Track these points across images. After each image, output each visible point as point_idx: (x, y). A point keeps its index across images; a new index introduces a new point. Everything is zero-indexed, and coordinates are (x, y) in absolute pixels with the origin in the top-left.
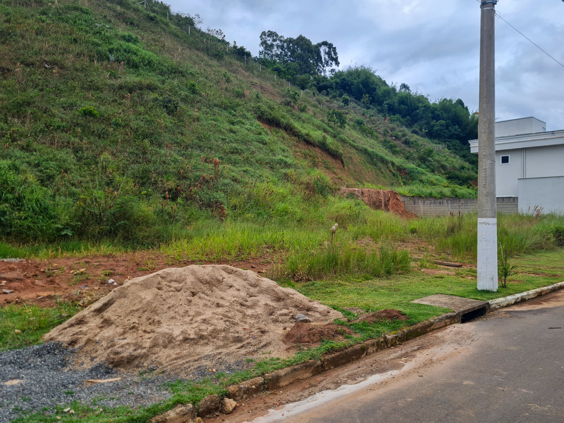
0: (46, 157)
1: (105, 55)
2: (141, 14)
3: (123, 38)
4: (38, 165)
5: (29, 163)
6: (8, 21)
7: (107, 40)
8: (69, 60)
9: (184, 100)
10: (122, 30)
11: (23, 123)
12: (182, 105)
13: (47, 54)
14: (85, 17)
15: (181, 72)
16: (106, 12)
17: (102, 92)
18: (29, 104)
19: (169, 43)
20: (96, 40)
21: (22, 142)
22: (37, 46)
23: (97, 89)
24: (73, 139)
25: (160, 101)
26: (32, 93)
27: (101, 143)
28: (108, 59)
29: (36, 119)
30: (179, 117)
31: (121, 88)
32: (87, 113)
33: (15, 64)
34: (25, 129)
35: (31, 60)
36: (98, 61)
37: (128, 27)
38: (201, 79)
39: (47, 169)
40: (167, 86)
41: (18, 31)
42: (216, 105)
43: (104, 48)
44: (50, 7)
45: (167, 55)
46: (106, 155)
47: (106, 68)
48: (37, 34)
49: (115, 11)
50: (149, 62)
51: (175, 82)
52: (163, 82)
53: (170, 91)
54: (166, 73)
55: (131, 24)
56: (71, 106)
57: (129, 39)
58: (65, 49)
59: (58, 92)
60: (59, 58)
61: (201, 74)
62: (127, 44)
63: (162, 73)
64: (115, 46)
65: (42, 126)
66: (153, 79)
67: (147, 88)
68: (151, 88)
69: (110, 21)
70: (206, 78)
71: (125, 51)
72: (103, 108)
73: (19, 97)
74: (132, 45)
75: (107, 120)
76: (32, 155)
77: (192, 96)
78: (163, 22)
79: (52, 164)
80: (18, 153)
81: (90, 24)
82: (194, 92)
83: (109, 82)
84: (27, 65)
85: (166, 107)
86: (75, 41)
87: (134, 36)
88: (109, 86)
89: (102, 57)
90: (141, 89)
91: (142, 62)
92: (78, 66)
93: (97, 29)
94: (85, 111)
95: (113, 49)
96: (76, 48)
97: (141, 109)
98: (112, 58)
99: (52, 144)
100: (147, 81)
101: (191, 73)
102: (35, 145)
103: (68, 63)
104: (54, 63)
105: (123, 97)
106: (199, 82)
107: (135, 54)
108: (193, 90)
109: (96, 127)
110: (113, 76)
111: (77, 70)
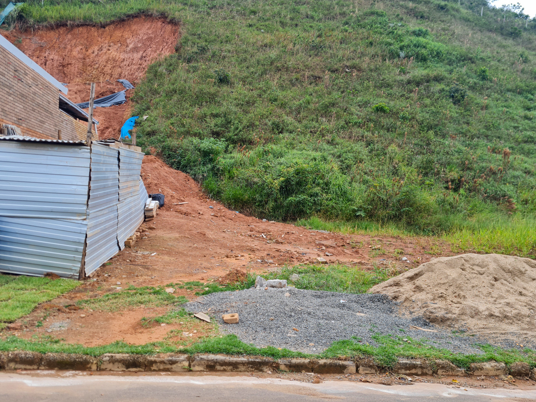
0: (345, 149)
1: (396, 53)
2: (432, 6)
3: (414, 33)
4: (339, 156)
5: (333, 155)
6: (320, 36)
7: (399, 38)
8: (365, 63)
9: (473, 88)
10: (413, 25)
11: (329, 121)
12: (469, 93)
13: (348, 60)
14: (380, 19)
15: (470, 59)
16: (399, 11)
17: (392, 88)
18: (333, 105)
19: (458, 29)
20: (389, 40)
21: (329, 137)
22: (340, 53)
23: (388, 86)
24: (366, 133)
25: (447, 91)
26: (336, 95)
27: (389, 135)
28: (399, 56)
29: (338, 117)
30: (465, 106)
31: (409, 82)
32: (380, 110)
33: (324, 72)
34: (330, 126)
35: (336, 67)
36: (390, 59)
37: (419, 21)
38: (492, 63)
39: (346, 159)
40: (454, 76)
41: (327, 43)
42: (509, 90)
43: (395, 47)
44: (352, 17)
45: (456, 43)
46: (393, 148)
47: (397, 66)
48: (341, 43)
49: (407, 8)
50: (438, 53)
51: (464, 70)
52: (451, 72)
53: (458, 80)
54: (454, 61)
55: (422, 17)
56: (366, 104)
57: (418, 34)
58: (362, 53)
59: (356, 92)
60: (357, 61)
61: (494, 57)
62: (417, 38)
63: (450, 63)
64: (406, 42)
65: (343, 123)
66: (440, 69)
67: (434, 80)
68: (438, 79)
69: (402, 19)
70: (499, 61)
71: (415, 46)
72: (392, 103)
73: (326, 100)
74: (421, 39)
75: (394, 114)
76: (336, 148)
77: (481, 82)
78: (453, 9)
79: (350, 155)
80: (326, 146)
81: (384, 25)
82: (484, 78)
83: (399, 78)
84: (333, 71)
85: (453, 97)
86: (371, 44)
87: (424, 30)
88: (398, 82)
89: (393, 55)
90: (428, 81)
91: (431, 54)
92: (372, 67)
93: (390, 30)
94: (377, 108)
95: (403, 46)
96: (371, 50)
97: (428, 101)
98: (402, 54)
99: (350, 138)
100: (435, 73)
101: (481, 58)
102: (338, 140)
103: (364, 66)
104: (353, 67)
105: (411, 91)
106: (490, 68)
107: (424, 47)
108: (483, 76)
109: (386, 121)
110: (403, 72)
111: (371, 70)
